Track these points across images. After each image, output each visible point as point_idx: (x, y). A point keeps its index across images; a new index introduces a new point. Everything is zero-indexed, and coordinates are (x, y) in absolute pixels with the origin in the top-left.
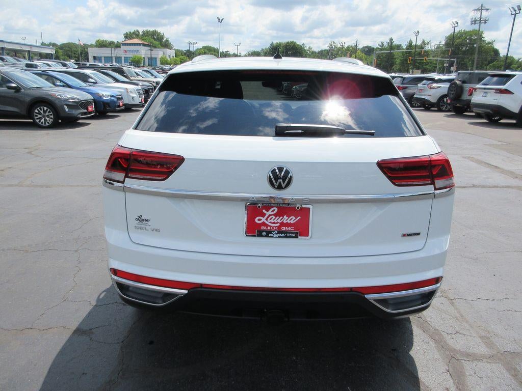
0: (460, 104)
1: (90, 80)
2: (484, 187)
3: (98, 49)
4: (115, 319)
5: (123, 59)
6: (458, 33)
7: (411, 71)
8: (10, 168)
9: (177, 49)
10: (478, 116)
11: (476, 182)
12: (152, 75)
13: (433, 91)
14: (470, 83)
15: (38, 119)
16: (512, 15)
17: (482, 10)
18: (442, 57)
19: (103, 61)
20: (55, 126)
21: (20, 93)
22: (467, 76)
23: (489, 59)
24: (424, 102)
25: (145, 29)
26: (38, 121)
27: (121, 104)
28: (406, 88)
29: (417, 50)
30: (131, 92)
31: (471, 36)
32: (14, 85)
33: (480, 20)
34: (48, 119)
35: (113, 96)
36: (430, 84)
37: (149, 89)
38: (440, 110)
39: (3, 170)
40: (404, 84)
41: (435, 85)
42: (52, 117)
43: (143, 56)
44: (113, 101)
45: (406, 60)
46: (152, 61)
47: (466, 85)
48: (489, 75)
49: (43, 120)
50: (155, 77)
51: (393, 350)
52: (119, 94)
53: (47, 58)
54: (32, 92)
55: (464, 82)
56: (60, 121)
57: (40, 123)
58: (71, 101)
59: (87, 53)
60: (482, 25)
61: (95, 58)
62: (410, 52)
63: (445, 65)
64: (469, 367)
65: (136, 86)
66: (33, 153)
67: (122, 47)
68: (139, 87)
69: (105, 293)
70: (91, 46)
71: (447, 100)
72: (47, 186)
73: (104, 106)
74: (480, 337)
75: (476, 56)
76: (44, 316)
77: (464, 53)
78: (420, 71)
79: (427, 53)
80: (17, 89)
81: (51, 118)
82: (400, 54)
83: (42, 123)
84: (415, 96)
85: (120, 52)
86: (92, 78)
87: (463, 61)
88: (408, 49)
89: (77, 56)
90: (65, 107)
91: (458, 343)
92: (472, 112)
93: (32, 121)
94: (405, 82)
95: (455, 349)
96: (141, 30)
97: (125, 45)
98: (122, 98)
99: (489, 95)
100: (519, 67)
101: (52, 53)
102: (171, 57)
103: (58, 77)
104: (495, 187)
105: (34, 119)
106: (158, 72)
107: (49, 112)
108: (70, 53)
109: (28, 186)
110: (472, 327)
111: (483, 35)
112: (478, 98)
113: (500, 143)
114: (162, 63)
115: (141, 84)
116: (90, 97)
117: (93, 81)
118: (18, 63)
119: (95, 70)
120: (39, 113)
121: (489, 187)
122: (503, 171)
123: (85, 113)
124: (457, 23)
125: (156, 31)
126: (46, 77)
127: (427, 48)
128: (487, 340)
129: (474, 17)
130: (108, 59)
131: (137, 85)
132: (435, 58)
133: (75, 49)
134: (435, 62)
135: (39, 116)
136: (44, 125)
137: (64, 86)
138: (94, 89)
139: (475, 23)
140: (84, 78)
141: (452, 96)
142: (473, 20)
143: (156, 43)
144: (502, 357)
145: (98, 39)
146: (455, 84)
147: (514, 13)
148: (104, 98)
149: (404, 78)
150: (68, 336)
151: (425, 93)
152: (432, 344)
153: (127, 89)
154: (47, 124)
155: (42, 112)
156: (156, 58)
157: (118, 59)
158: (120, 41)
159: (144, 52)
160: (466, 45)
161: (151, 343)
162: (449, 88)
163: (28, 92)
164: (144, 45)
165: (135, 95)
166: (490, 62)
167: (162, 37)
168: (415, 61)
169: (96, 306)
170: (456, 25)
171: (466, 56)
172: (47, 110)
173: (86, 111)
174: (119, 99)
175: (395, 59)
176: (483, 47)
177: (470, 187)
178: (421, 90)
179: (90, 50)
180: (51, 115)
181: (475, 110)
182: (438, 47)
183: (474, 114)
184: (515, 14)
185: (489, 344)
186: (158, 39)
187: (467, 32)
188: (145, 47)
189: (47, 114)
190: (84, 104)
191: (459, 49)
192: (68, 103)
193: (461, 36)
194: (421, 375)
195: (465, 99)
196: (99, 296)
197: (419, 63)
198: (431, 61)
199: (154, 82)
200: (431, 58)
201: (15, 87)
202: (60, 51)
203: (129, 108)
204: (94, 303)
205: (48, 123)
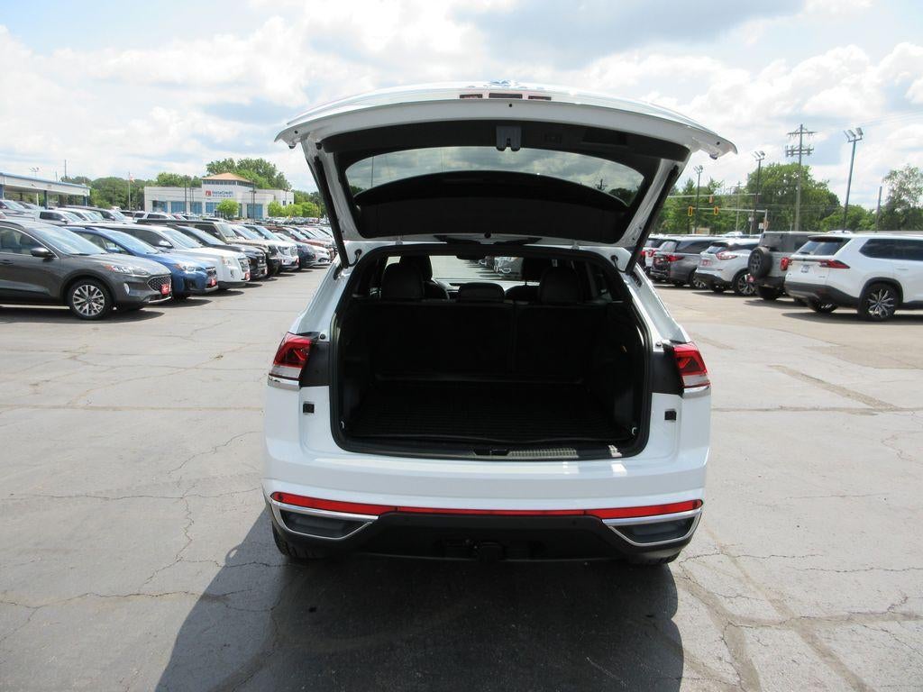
0: (770, 284)
1: (162, 243)
2: (796, 409)
3: (161, 188)
4: (257, 583)
5: (204, 205)
6: (768, 169)
7: (693, 229)
8: (47, 381)
9: (297, 189)
10: (799, 303)
11: (786, 403)
12: (261, 234)
13: (726, 263)
14: (783, 251)
15: (79, 304)
16: (850, 141)
17: (802, 133)
18: (745, 208)
19: (169, 208)
20: (106, 316)
21: (53, 262)
22: (777, 240)
23: (822, 210)
24: (712, 281)
25: (243, 157)
26: (78, 308)
27: (213, 282)
28: (681, 258)
29: (700, 196)
30: (229, 262)
31: (790, 173)
32: (42, 250)
33: (801, 150)
34: (95, 305)
35: (201, 269)
36: (719, 251)
37: (258, 257)
38: (738, 294)
39: (37, 385)
40: (679, 251)
41: (727, 254)
42: (103, 301)
43: (239, 202)
44: (201, 277)
45: (685, 211)
46: (254, 211)
47: (777, 253)
48: (810, 239)
49: (87, 307)
50: (266, 238)
51: (648, 616)
52: (209, 266)
53: (71, 203)
54: (72, 260)
55: (773, 249)
56: (115, 308)
57: (82, 312)
58: (134, 275)
59: (141, 196)
60: (804, 157)
61: (155, 204)
62: (690, 198)
63: (750, 219)
64: (749, 635)
65: (237, 253)
66: (79, 358)
67: (203, 185)
68: (242, 255)
69: (235, 551)
70: (149, 183)
71: (748, 278)
72: (115, 409)
73: (186, 284)
74: (771, 601)
75: (798, 206)
76: (153, 579)
77: (781, 200)
78: (708, 230)
79: (719, 201)
80: (48, 257)
81: (101, 304)
82: (675, 203)
83: (85, 311)
84: (697, 271)
85: (199, 195)
86: (165, 240)
87: (780, 213)
88: (686, 194)
89: (124, 199)
90: (126, 285)
91: (739, 608)
92: (788, 296)
93: (68, 308)
94: (681, 248)
95: (733, 615)
96: (237, 158)
97: (209, 183)
98: (215, 272)
99: (811, 270)
100: (871, 223)
101: (85, 195)
102: (288, 203)
103: (111, 236)
104: (814, 409)
105: (72, 306)
106: (270, 230)
107: (99, 294)
108: (111, 195)
109: (83, 408)
110: (758, 588)
111: (810, 172)
112: (794, 275)
113: (829, 345)
114: (271, 214)
115: (243, 250)
116: (165, 270)
117: (166, 243)
118: (26, 210)
119: (169, 226)
120: (82, 296)
121: (805, 410)
122: (830, 387)
123: (157, 297)
124: (763, 154)
125: (261, 161)
126: (91, 236)
127: (718, 192)
128: (779, 604)
129: (790, 145)
130: (178, 206)
131: (238, 250)
132: (732, 209)
133: (122, 188)
134: (733, 215)
135: (81, 300)
136: (87, 314)
137: (120, 252)
138: (171, 257)
139: (792, 155)
140: (153, 239)
141: (755, 271)
142: (789, 149)
143: (263, 180)
144: (798, 624)
145: (162, 172)
146: (759, 252)
147: (852, 138)
148: (187, 272)
149: (678, 243)
150: (194, 603)
151: (714, 266)
152: (703, 609)
153: (223, 257)
154: (93, 314)
155: (86, 293)
156: (261, 205)
157: (196, 207)
158: (199, 176)
159: (240, 195)
160: (782, 187)
161: (312, 610)
162: (750, 258)
163: (65, 261)
164: (241, 183)
165: (236, 268)
166: (823, 216)
167: (272, 171)
168: (698, 214)
169: (226, 566)
170: (762, 157)
171: (784, 206)
172: (95, 290)
173: (157, 292)
174: (210, 274)
175: (667, 209)
176: (810, 190)
177: (775, 410)
178: (707, 261)
179: (147, 190)
180: (101, 298)
181: (791, 293)
182: (737, 191)
183: (792, 300)
184: (855, 141)
185: (782, 608)
186: (265, 173)
187: (783, 167)
188: (244, 187)
189: (95, 296)
190: (156, 282)
191: (771, 194)
192: (129, 280)
193: (774, 172)
194: (685, 644)
195: (777, 276)
196: (228, 555)
197: (706, 217)
198: (726, 213)
199: (265, 246)
200: (726, 209)
201: (45, 253)
202: (95, 191)
203: (224, 289)
204: (223, 563)
205: (95, 311)
